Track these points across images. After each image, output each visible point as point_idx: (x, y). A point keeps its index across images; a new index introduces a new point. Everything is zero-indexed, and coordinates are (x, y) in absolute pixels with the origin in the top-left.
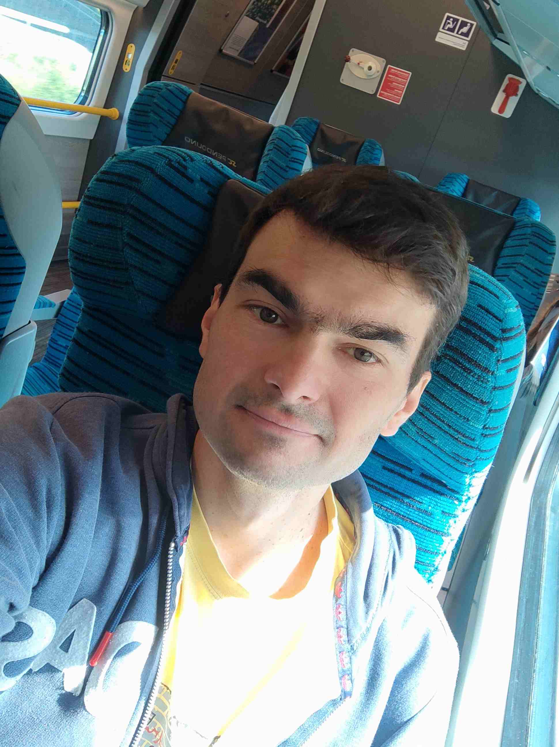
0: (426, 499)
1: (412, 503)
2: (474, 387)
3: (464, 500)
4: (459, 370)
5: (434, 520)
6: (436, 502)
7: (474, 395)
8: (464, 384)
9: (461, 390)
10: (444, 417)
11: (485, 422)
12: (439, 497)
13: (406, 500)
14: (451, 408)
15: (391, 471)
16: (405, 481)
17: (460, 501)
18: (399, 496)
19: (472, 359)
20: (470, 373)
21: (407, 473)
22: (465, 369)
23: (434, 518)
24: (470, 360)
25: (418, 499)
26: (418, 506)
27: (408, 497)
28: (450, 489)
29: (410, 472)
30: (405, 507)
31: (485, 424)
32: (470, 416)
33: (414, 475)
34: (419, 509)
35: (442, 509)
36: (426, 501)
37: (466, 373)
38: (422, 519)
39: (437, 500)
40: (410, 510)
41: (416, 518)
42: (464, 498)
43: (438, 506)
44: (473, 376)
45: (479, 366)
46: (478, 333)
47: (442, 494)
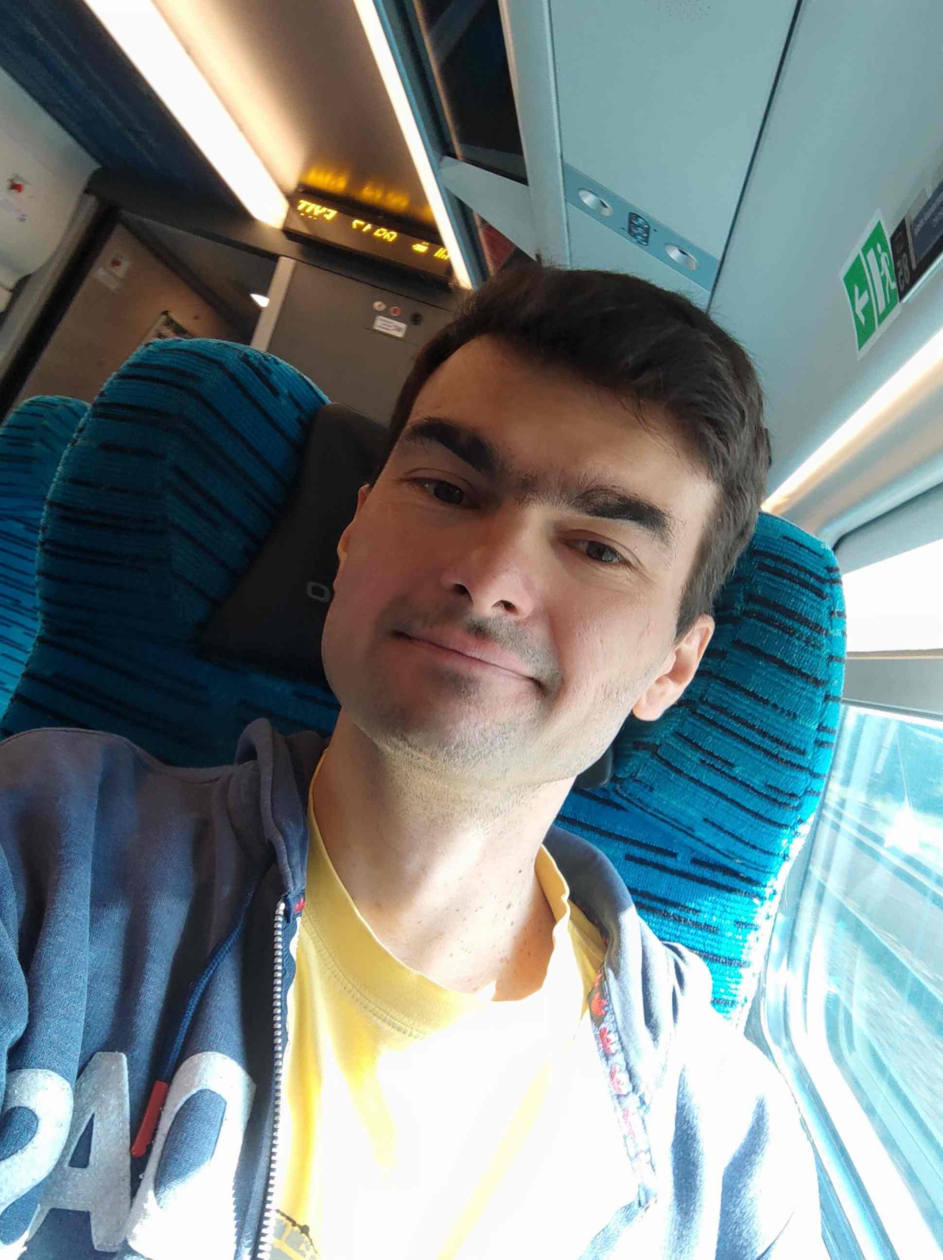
0: (706, 903)
1: (683, 914)
2: (802, 657)
3: (767, 896)
4: (776, 631)
5: (723, 939)
6: (723, 906)
7: (803, 670)
8: (785, 654)
9: (782, 665)
10: (754, 718)
11: (821, 716)
12: (727, 895)
13: (672, 911)
14: (767, 700)
15: (641, 861)
16: (667, 876)
17: (762, 898)
18: (659, 906)
19: (793, 612)
20: (794, 633)
21: (669, 862)
22: (786, 630)
23: (722, 936)
24: (791, 614)
25: (693, 906)
26: (694, 919)
27: (676, 905)
28: (743, 879)
29: (674, 859)
30: (671, 924)
31: (820, 721)
32: (797, 709)
33: (681, 863)
34: (697, 925)
35: (734, 917)
36: (706, 906)
37: (787, 635)
38: (702, 941)
39: (725, 902)
40: (680, 927)
41: (693, 940)
42: (768, 892)
43: (727, 912)
44: (799, 639)
45: (805, 622)
46: (795, 572)
47: (731, 890)
